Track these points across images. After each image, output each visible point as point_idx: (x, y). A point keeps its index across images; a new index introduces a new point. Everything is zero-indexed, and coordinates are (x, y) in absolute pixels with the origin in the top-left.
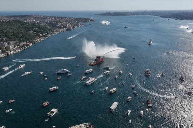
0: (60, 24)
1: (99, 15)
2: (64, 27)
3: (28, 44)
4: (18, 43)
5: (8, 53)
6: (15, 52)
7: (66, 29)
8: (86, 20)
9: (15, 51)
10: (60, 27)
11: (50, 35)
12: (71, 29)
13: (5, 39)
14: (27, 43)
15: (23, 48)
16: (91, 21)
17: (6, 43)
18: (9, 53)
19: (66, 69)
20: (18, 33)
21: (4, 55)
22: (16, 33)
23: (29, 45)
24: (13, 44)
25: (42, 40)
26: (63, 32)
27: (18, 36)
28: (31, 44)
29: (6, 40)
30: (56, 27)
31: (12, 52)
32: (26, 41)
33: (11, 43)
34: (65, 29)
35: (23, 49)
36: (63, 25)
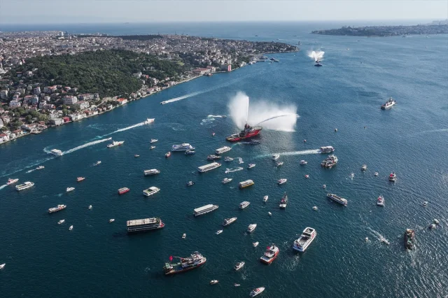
0: (206, 58)
1: (321, 33)
2: (215, 64)
3: (119, 100)
4: (98, 99)
5: (71, 119)
6: (86, 117)
7: (217, 70)
8: (277, 47)
9: (87, 114)
10: (205, 66)
11: (173, 83)
12: (227, 70)
13: (76, 89)
14: (118, 98)
15: (105, 109)
16: (290, 49)
17: (75, 98)
18: (74, 119)
19: (188, 144)
20: (106, 78)
21: (63, 121)
22: (102, 79)
23: (118, 103)
24: (86, 100)
25: (151, 93)
26: (208, 75)
27: (103, 83)
28: (124, 102)
29: (77, 91)
30: (196, 65)
31: (80, 117)
32: (118, 95)
33: (85, 98)
34: (214, 69)
35: (103, 110)
36: (212, 60)
